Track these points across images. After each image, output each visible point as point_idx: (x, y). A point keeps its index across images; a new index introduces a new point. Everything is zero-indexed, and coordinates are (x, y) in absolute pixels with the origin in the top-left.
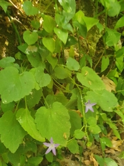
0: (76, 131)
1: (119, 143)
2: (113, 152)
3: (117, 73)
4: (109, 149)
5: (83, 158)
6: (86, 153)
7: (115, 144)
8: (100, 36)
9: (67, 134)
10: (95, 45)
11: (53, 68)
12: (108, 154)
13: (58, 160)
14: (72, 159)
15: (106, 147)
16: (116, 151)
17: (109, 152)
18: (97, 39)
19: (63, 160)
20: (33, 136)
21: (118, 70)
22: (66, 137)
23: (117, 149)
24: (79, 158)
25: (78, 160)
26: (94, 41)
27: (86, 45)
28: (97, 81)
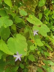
0: (30, 47)
1: (52, 54)
2: (51, 58)
3: (46, 22)
4: (48, 57)
5: (38, 64)
6: (39, 61)
7: (51, 55)
8: (36, 5)
9: (26, 49)
10: (34, 9)
11: (14, 17)
12: (49, 59)
13: (26, 67)
14: (33, 65)
15: (47, 57)
16: (51, 57)
17: (49, 58)
18: (35, 7)
19: (29, 67)
20: (6, 53)
21: (47, 21)
22: (26, 50)
23: (52, 57)
24: (36, 64)
25: (36, 65)
26: (34, 8)
27: (30, 9)
28: (37, 21)
